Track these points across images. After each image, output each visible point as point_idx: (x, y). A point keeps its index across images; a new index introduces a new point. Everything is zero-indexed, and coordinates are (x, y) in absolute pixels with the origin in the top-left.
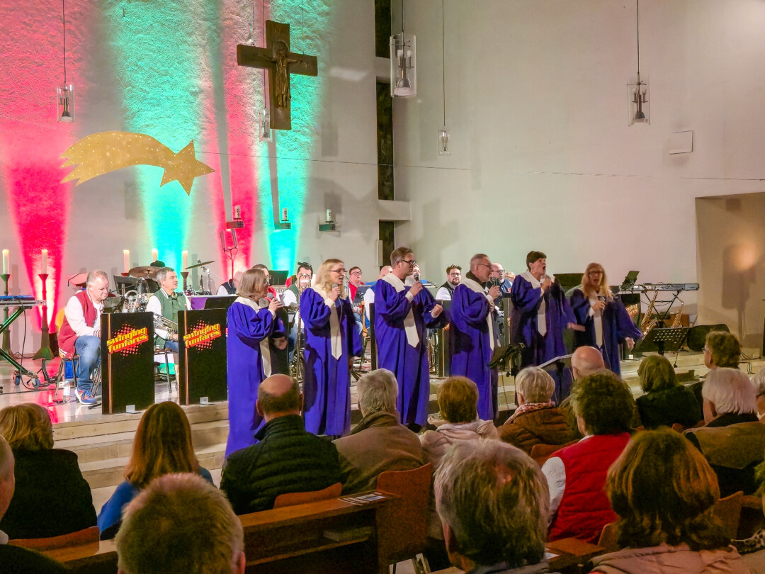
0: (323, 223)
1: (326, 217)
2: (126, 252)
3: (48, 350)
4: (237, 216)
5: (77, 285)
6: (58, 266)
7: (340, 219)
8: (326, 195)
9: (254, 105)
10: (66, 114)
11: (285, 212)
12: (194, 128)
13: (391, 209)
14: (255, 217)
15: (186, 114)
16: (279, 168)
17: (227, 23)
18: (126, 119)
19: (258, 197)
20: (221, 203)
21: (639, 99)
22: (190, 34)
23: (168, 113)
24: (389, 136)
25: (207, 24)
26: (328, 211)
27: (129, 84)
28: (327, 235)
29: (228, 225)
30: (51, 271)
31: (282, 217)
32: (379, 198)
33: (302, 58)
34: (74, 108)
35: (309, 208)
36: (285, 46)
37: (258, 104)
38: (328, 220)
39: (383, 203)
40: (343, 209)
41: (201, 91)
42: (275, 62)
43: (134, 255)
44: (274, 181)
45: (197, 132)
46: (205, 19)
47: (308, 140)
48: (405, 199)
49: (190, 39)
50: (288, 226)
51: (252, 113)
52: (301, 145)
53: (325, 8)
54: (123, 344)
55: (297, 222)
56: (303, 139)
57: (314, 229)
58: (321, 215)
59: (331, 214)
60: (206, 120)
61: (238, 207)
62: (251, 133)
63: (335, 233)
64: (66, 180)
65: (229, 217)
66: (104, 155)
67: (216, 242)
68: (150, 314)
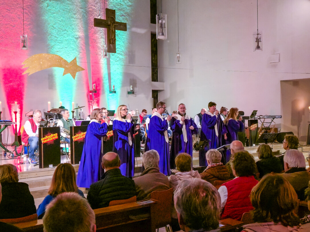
0: (129, 91)
2: (49, 103)
3: (17, 142)
4: (94, 88)
5: (29, 116)
6: (21, 108)
7: (136, 89)
8: (130, 80)
9: (101, 43)
10: (24, 46)
11: (114, 87)
12: (77, 52)
13: (157, 85)
14: (101, 88)
15: (73, 46)
16: (111, 68)
17: (90, 9)
18: (49, 49)
19: (103, 81)
20: (87, 83)
21: (258, 40)
22: (75, 14)
23: (66, 46)
24: (156, 56)
25: (82, 10)
26: (131, 86)
27: (50, 34)
28: (131, 96)
29: (91, 92)
30: (18, 110)
31: (112, 88)
32: (152, 81)
33: (121, 24)
34: (27, 44)
35: (124, 84)
36: (113, 19)
37: (102, 42)
39: (154, 83)
40: (137, 85)
41: (80, 37)
42: (109, 25)
43: (52, 104)
44: (109, 74)
45: (78, 54)
46: (81, 8)
47: (123, 57)
48: (162, 81)
49: (75, 16)
50: (115, 92)
51: (100, 46)
52: (120, 59)
53: (130, 3)
54: (48, 140)
55: (118, 90)
56: (121, 57)
57: (126, 93)
58: (128, 87)
59: (132, 87)
60: (81, 49)
61: (94, 84)
62: (100, 54)
63: (134, 95)
64: (24, 73)
65: (91, 89)
66: (40, 63)
67: (86, 99)
68: (59, 128)
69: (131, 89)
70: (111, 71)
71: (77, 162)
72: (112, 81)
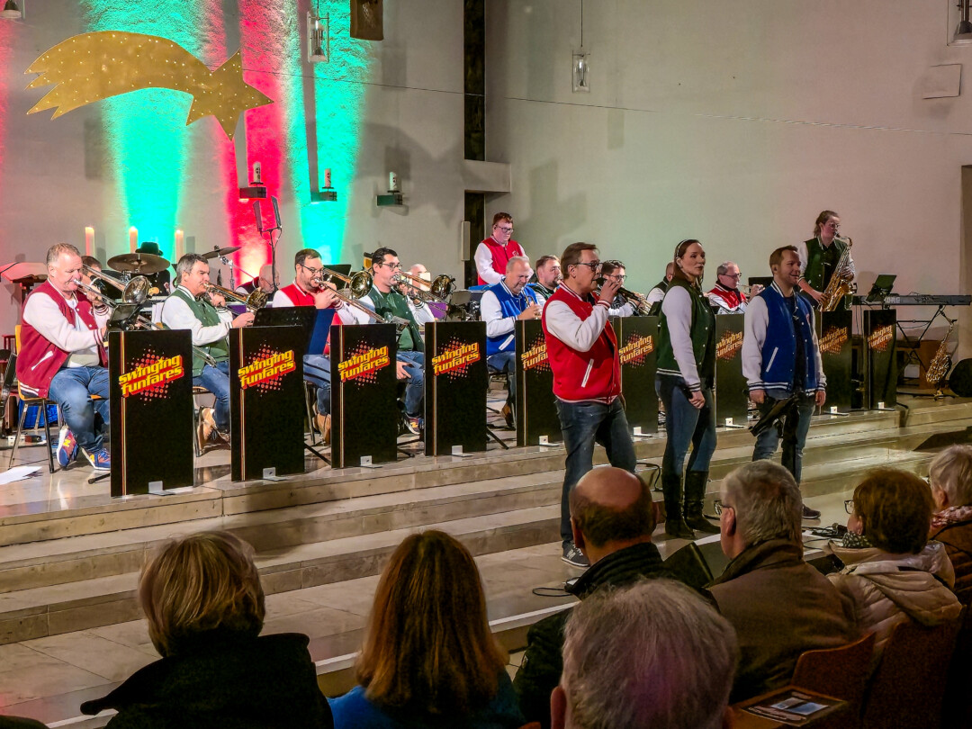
0: (384, 192)
1: (388, 184)
2: (91, 230)
4: (256, 179)
5: (14, 281)
7: (408, 188)
8: (388, 149)
9: (281, 7)
10: (10, 5)
11: (329, 175)
12: (191, 39)
13: (483, 174)
14: (282, 181)
15: (179, 17)
16: (319, 106)
19: (287, 150)
20: (231, 159)
23: (154, 14)
24: (479, 63)
26: (392, 175)
28: (388, 212)
29: (243, 193)
31: (322, 182)
32: (466, 158)
35: (364, 168)
38: (392, 188)
39: (471, 164)
40: (413, 173)
43: (100, 235)
44: (311, 127)
45: (195, 47)
47: (361, 65)
48: (501, 159)
50: (333, 196)
51: (279, 18)
52: (351, 71)
54: (144, 381)
55: (343, 186)
58: (380, 181)
59: (396, 180)
60: (210, 28)
61: (256, 165)
62: (277, 50)
63: (401, 209)
64: (36, 109)
65: (243, 182)
66: (98, 69)
67: (223, 218)
68: (186, 335)
69: (392, 186)
70: (317, 117)
71: (255, 472)
72: (320, 153)
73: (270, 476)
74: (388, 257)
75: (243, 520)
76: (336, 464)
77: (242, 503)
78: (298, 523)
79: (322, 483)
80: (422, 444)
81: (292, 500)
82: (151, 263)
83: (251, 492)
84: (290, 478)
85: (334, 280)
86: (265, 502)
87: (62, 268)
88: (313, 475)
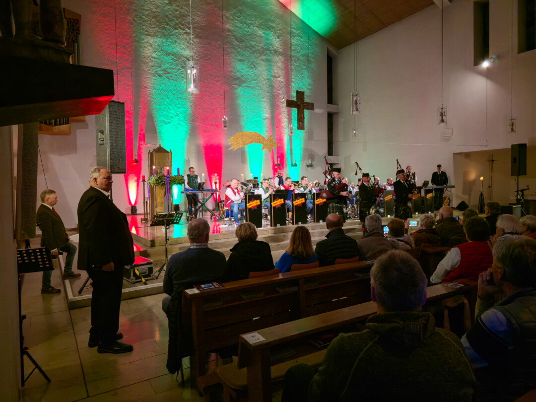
0: (308, 164)
2: (242, 175)
3: (217, 208)
4: (278, 162)
6: (220, 180)
7: (314, 163)
8: (309, 154)
9: (285, 123)
10: (225, 127)
11: (295, 160)
13: (331, 159)
14: (285, 162)
17: (276, 93)
18: (241, 129)
19: (286, 155)
20: (273, 158)
21: (442, 114)
22: (263, 98)
25: (269, 94)
27: (242, 116)
28: (309, 169)
29: (276, 165)
30: (218, 181)
31: (294, 162)
32: (328, 155)
33: (308, 104)
34: (228, 124)
35: (303, 158)
39: (329, 157)
40: (315, 159)
41: (267, 118)
43: (244, 176)
44: (291, 150)
45: (265, 133)
46: (268, 93)
48: (337, 155)
49: (263, 100)
50: (296, 165)
51: (284, 125)
52: (301, 137)
53: (310, 87)
54: (252, 205)
55: (298, 163)
57: (305, 166)
58: (307, 161)
59: (311, 161)
60: (268, 129)
61: (279, 159)
62: (283, 132)
63: (312, 168)
64: (230, 149)
65: (276, 163)
66: (243, 140)
67: (271, 171)
68: (260, 195)
69: (310, 163)
70: (292, 147)
71: (275, 225)
72: (293, 156)
73: (278, 226)
74: (304, 178)
75: (273, 235)
76: (293, 224)
77: (273, 232)
78: (284, 236)
79: (290, 228)
80: (313, 220)
81: (283, 231)
82: (255, 181)
83: (274, 229)
84: (282, 226)
85: (294, 184)
86: (278, 231)
87: (234, 183)
88: (288, 226)
